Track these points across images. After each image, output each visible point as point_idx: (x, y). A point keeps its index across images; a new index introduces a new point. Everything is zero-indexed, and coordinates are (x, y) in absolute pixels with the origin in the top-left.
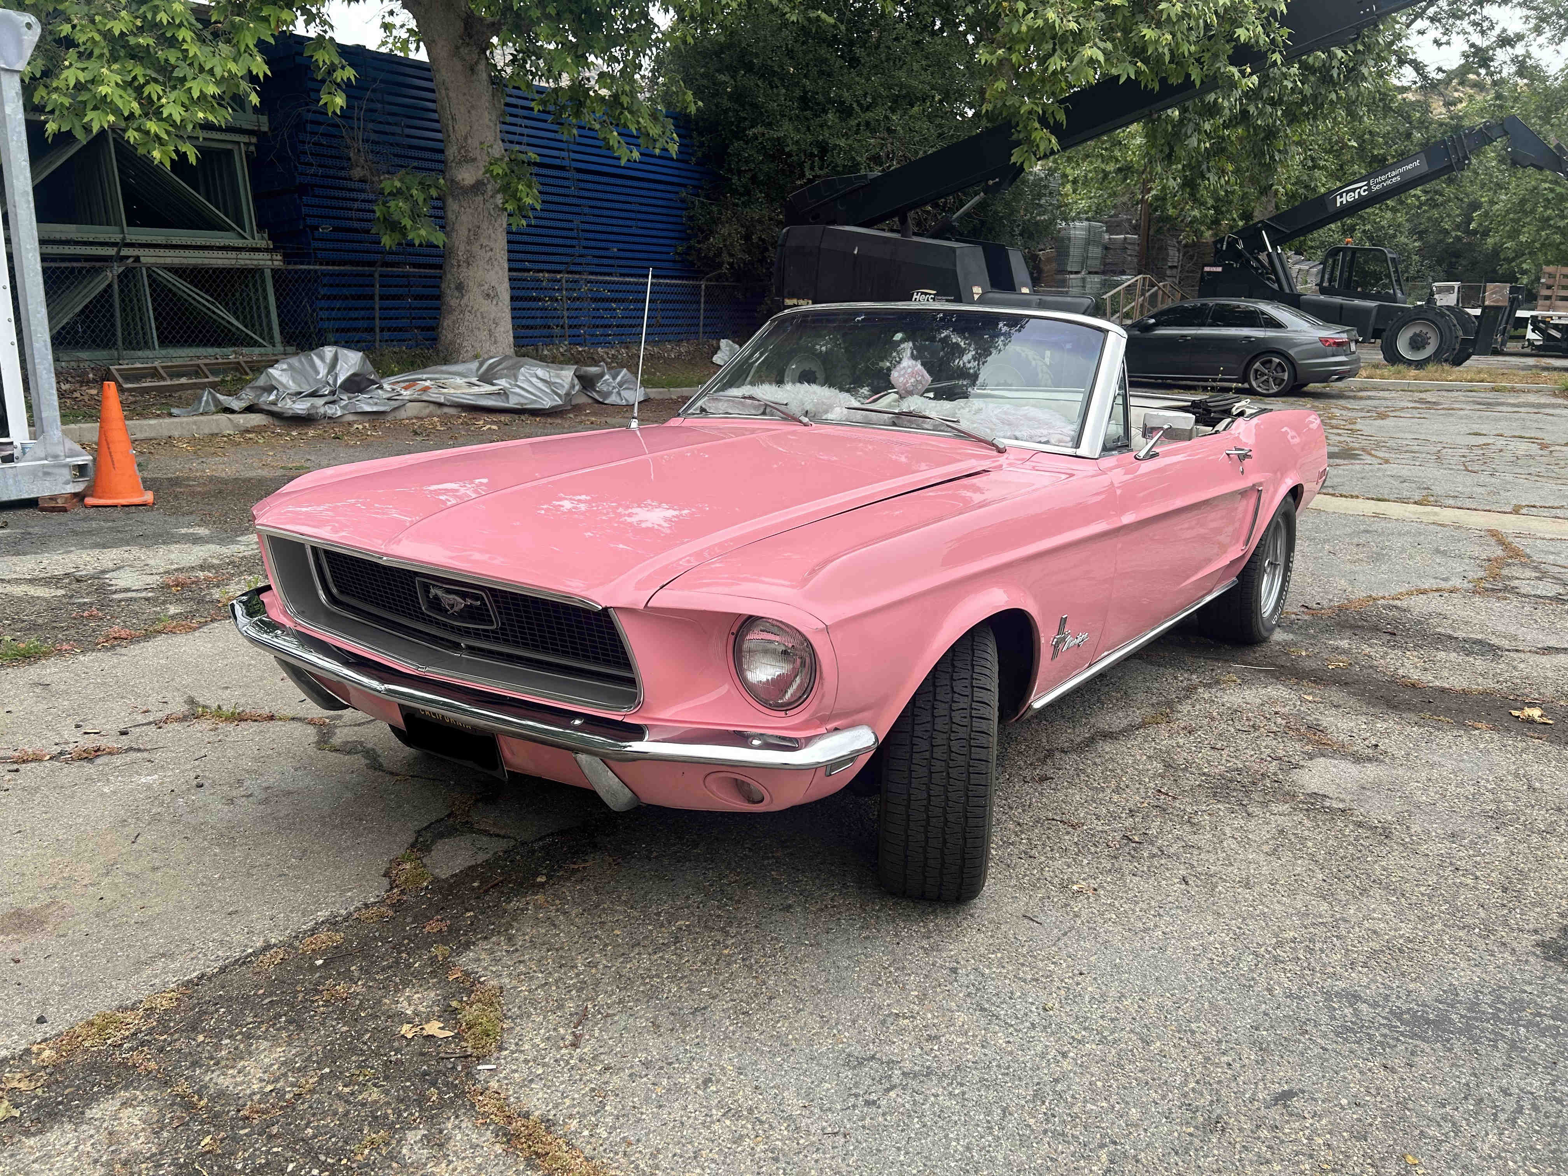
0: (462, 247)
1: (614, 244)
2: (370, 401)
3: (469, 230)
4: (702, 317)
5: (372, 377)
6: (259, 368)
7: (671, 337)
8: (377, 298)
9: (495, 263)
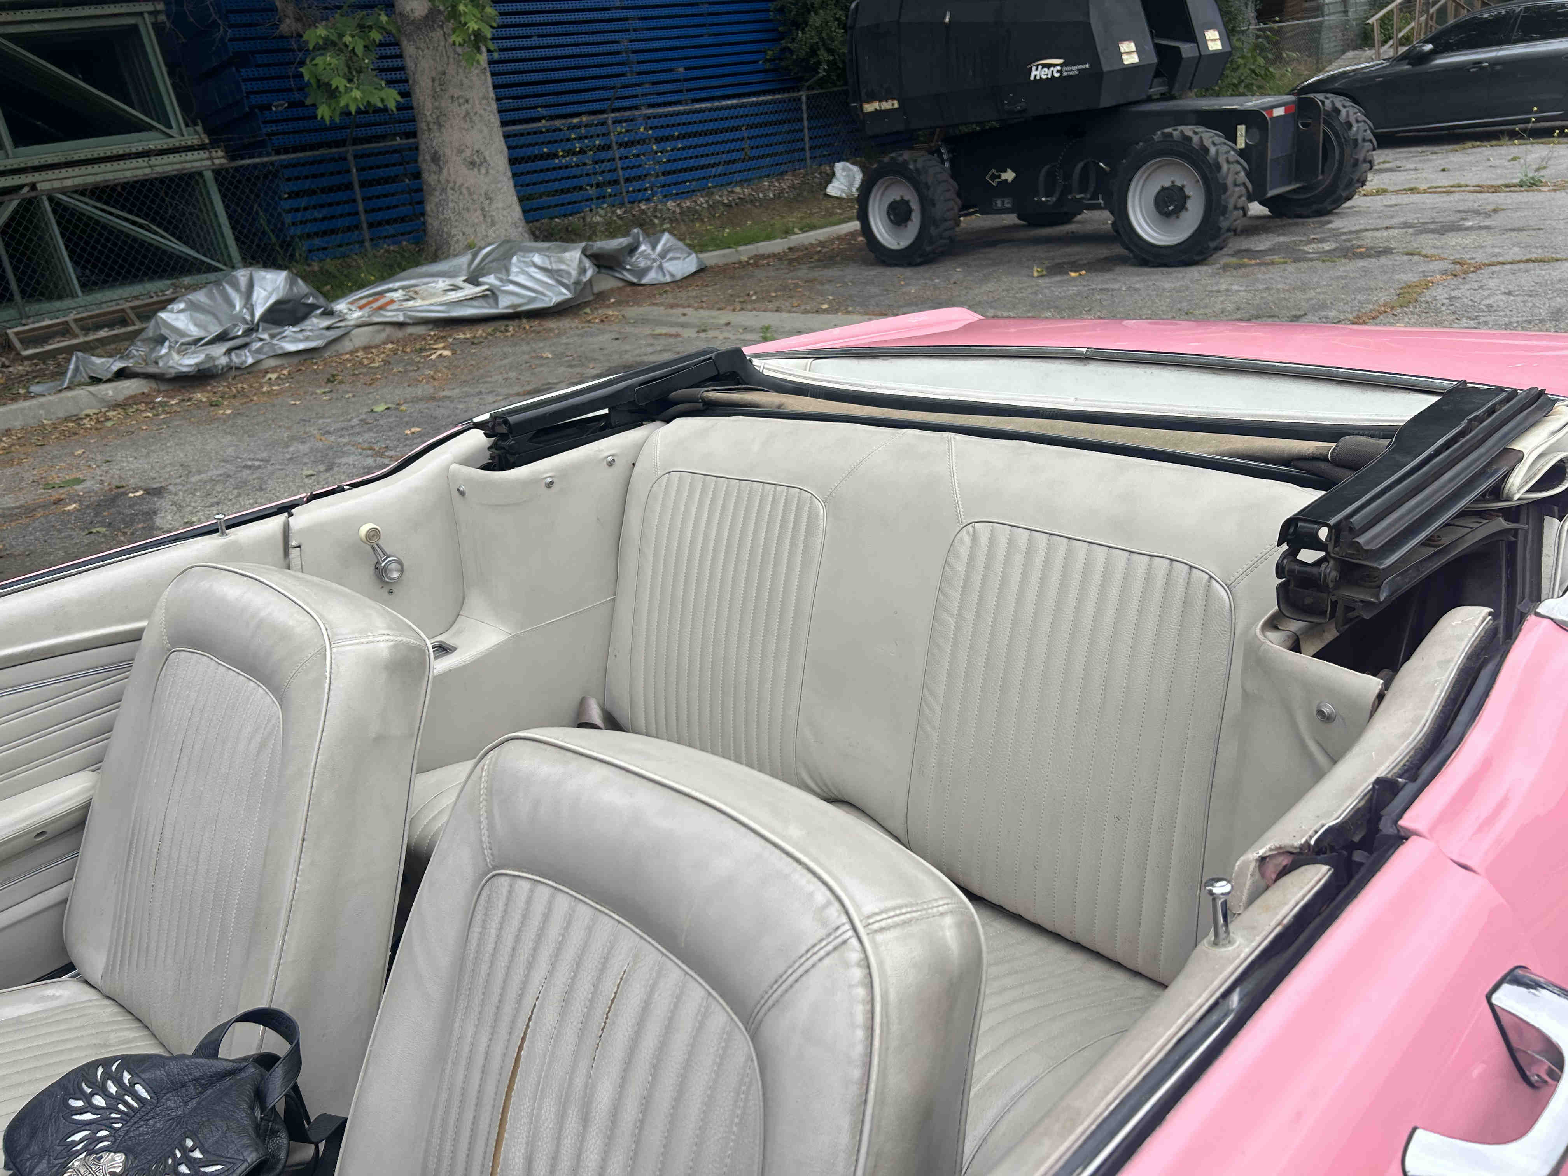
0: (429, 105)
1: (680, 63)
2: (300, 336)
3: (433, 80)
4: (807, 138)
5: (311, 300)
6: (148, 312)
7: (765, 171)
8: (356, 186)
9: (476, 119)
